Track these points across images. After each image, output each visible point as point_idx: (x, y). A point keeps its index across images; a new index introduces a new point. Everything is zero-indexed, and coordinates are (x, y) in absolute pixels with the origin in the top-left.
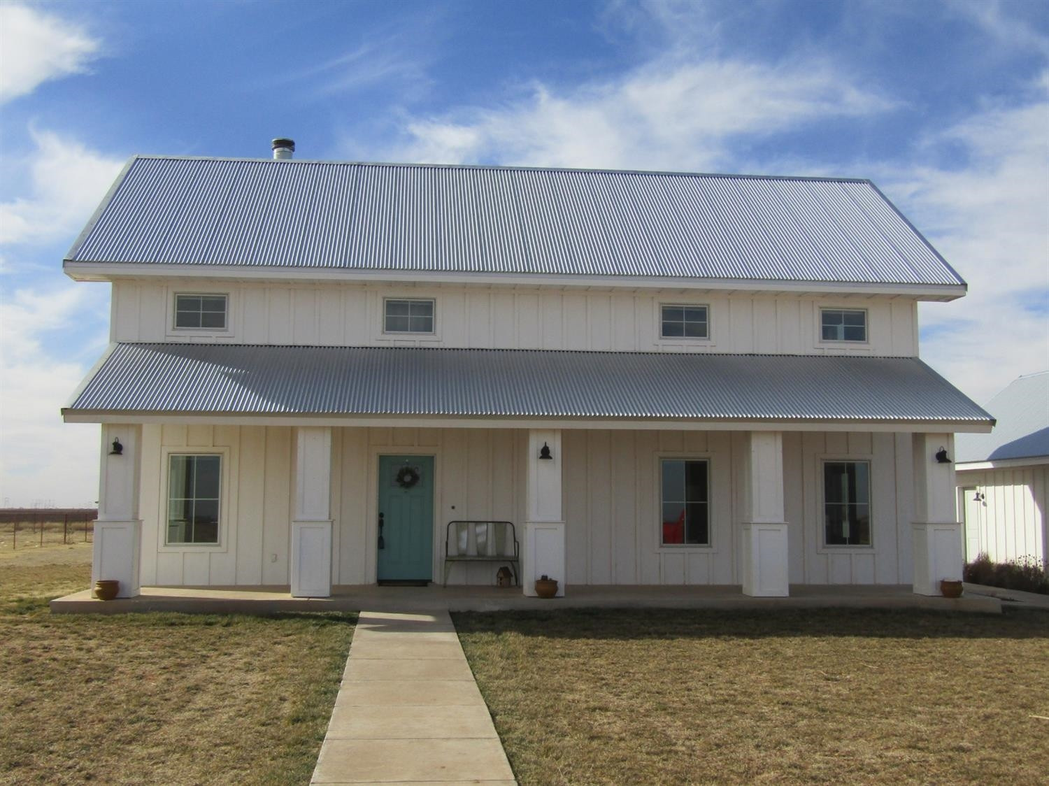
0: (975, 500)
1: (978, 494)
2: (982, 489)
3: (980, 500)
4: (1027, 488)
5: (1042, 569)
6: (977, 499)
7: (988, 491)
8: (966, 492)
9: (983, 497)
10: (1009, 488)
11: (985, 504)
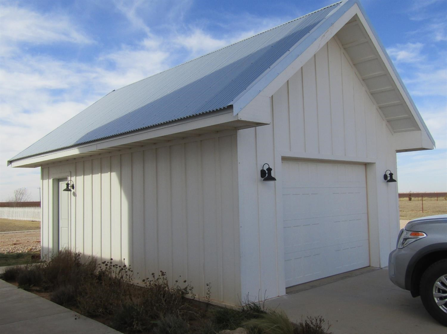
0: (65, 190)
1: (68, 185)
2: (72, 180)
3: (70, 190)
4: (114, 176)
5: (127, 263)
6: (67, 189)
7: (78, 181)
8: (60, 183)
9: (73, 187)
10: (97, 177)
11: (75, 194)
